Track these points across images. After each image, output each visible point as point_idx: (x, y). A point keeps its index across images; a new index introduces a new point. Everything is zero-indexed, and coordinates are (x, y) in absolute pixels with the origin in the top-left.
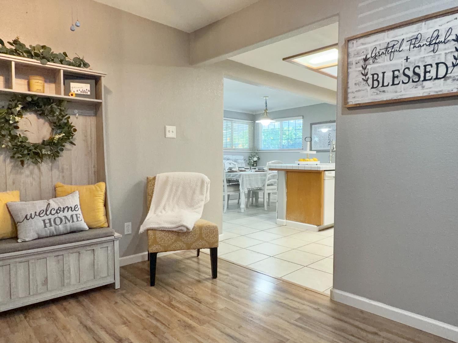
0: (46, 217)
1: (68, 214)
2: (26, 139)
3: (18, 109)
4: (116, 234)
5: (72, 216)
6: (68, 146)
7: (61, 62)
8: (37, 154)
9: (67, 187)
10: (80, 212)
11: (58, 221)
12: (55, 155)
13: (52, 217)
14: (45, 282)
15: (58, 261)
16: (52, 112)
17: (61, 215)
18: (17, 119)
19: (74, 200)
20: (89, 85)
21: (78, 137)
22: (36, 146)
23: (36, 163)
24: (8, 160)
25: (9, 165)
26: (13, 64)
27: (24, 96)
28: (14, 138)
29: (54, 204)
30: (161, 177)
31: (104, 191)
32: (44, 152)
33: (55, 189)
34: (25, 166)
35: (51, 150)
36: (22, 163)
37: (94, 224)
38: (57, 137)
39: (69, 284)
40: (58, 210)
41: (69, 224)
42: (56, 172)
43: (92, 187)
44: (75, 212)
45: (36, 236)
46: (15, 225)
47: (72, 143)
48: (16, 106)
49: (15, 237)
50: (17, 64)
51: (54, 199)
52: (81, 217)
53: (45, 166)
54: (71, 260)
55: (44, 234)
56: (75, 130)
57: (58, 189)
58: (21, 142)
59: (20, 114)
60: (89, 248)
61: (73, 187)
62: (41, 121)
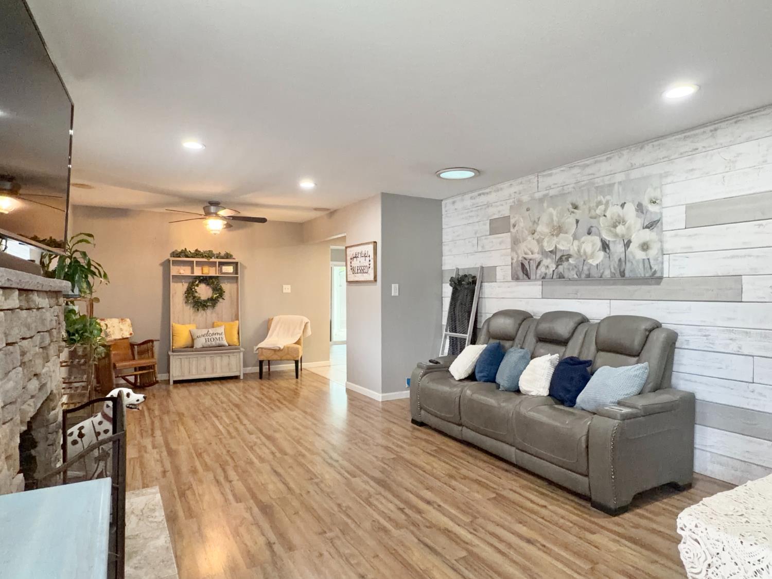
0: (207, 337)
1: (218, 336)
2: (200, 297)
3: (197, 283)
4: (242, 349)
5: (219, 338)
6: (221, 300)
7: (217, 257)
8: (205, 305)
9: (219, 323)
10: (224, 336)
11: (212, 340)
12: (214, 306)
13: (210, 338)
14: (205, 370)
15: (211, 360)
16: (213, 283)
17: (214, 337)
18: (196, 288)
19: (221, 330)
20: (232, 267)
21: (226, 295)
22: (205, 301)
23: (204, 310)
24: (192, 309)
25: (192, 310)
26: (195, 262)
27: (200, 277)
28: (194, 297)
29: (211, 331)
30: (276, 319)
31: (237, 326)
32: (208, 304)
33: (213, 324)
34: (199, 311)
35: (212, 303)
36: (198, 310)
37: (231, 343)
38: (215, 296)
39: (216, 372)
40: (213, 334)
41: (218, 342)
42: (214, 315)
43: (232, 323)
44: (221, 336)
45: (201, 346)
46: (193, 340)
47: (223, 299)
48: (196, 281)
49: (192, 347)
50: (196, 262)
51: (212, 329)
52: (224, 339)
53: (209, 311)
54: (218, 360)
55: (205, 345)
56: (224, 292)
57: (215, 324)
58: (198, 299)
59: (197, 285)
60: (226, 355)
61: (222, 323)
62: (208, 287)
